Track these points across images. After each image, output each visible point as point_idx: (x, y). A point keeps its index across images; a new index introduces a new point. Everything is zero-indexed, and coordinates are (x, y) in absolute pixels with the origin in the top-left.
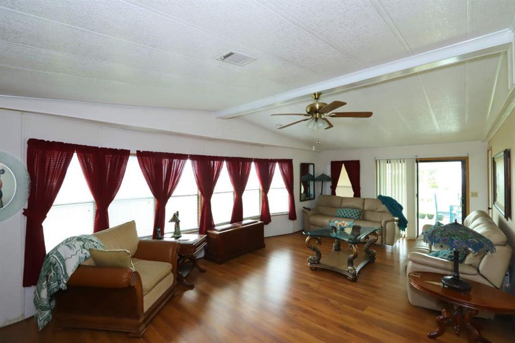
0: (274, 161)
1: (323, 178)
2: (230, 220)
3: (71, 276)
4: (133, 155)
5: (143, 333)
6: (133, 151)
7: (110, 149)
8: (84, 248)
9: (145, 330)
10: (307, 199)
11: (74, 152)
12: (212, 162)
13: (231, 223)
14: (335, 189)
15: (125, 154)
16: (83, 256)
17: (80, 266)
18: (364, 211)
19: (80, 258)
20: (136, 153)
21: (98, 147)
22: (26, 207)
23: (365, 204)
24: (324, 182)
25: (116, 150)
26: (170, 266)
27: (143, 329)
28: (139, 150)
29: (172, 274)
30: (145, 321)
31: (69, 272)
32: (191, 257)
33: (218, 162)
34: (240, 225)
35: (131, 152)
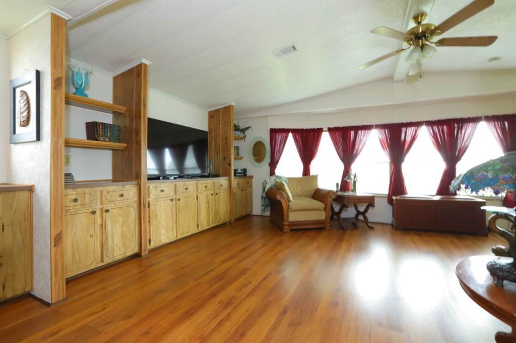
2: (435, 192)
3: (267, 191)
4: (325, 131)
5: (286, 231)
7: (311, 129)
8: (275, 180)
11: (289, 133)
12: (404, 129)
13: (436, 195)
15: (320, 131)
17: (271, 188)
19: (272, 184)
20: (327, 129)
21: (303, 129)
22: (269, 162)
25: (314, 129)
26: (322, 205)
27: (286, 229)
28: (329, 127)
29: (324, 212)
30: (289, 225)
31: (266, 189)
32: (364, 213)
33: (413, 128)
34: (438, 198)
35: (324, 129)
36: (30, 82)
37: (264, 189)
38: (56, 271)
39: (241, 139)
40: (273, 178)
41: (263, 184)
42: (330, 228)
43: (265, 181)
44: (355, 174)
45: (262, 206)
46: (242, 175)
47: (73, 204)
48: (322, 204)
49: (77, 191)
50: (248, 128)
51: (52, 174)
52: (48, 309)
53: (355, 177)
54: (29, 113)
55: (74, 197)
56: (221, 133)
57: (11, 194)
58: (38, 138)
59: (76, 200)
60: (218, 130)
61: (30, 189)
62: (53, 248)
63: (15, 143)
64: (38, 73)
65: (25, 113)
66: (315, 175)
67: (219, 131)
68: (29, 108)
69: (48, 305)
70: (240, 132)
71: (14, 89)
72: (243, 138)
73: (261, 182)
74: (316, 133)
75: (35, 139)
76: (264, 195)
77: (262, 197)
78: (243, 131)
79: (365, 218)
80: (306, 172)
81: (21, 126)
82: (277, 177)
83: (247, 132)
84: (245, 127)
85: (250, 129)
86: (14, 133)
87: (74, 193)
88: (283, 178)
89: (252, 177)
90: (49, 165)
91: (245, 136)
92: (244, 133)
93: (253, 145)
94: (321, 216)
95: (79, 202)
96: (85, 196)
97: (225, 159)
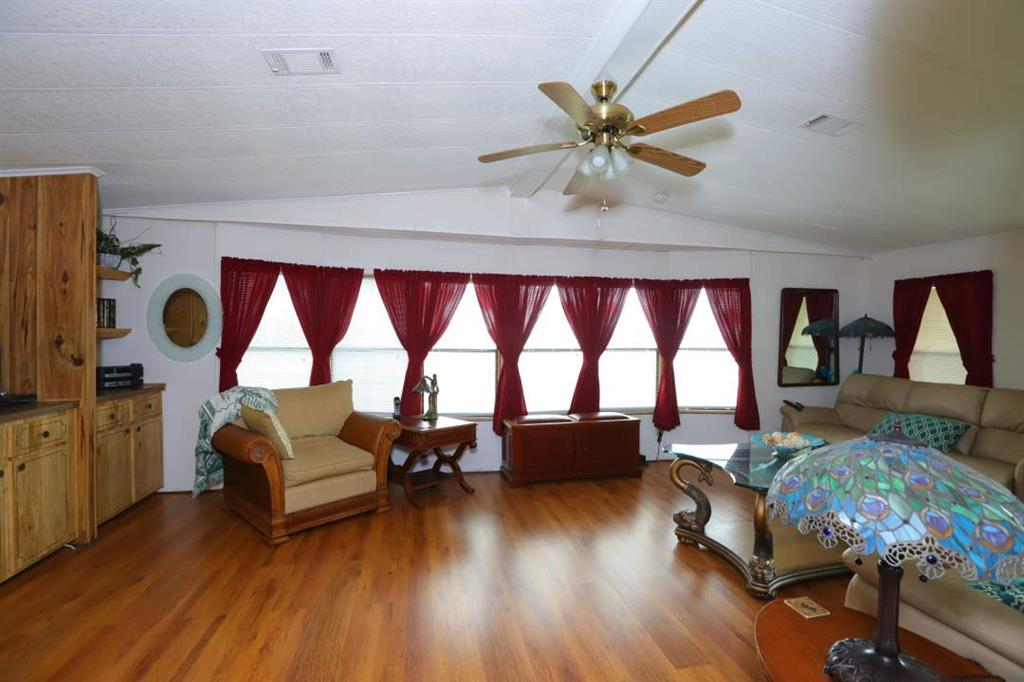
0: (696, 285)
1: (866, 328)
2: (567, 407)
3: (215, 433)
4: (368, 276)
5: (277, 541)
6: (369, 270)
7: (334, 268)
8: (240, 402)
9: (284, 539)
10: (817, 381)
11: (278, 274)
12: (523, 288)
13: (569, 413)
14: (907, 359)
15: (354, 277)
16: (234, 412)
17: (228, 425)
18: (981, 427)
19: (230, 414)
20: (372, 272)
21: (314, 267)
22: (219, 345)
23: (986, 406)
24: (867, 341)
25: (342, 270)
26: (368, 458)
27: (279, 535)
28: (378, 267)
29: (374, 473)
30: (287, 525)
31: (213, 429)
32: (452, 461)
33: (537, 287)
34: (576, 418)
35: (365, 273)
37: (205, 426)
39: (125, 276)
40: (233, 395)
41: (202, 414)
42: (388, 508)
43: (208, 403)
44: (435, 376)
45: (198, 472)
46: (128, 383)
48: (369, 454)
50: (149, 247)
53: (434, 382)
56: (39, 259)
60: (30, 247)
66: (345, 379)
67: (34, 253)
70: (117, 258)
72: (129, 275)
73: (198, 408)
74: (347, 281)
76: (207, 444)
77: (199, 451)
78: (132, 253)
79: (456, 468)
80: (321, 373)
82: (244, 390)
83: (143, 260)
84: (136, 243)
85: (155, 250)
88: (262, 393)
89: (161, 387)
91: (139, 271)
92: (135, 262)
93: (166, 300)
94: (366, 483)
97: (59, 342)
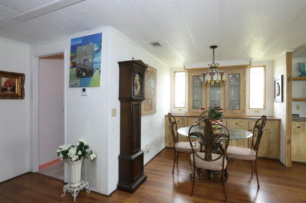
36: (279, 79)
38: (288, 154)
47: (298, 129)
49: (300, 123)
51: (287, 116)
52: (284, 168)
54: (279, 91)
55: (299, 126)
57: (273, 121)
58: (282, 101)
59: (299, 127)
61: (280, 120)
62: (287, 145)
63: (276, 102)
64: (282, 76)
65: (278, 91)
68: (279, 89)
69: (284, 166)
71: (275, 82)
75: (281, 101)
81: (277, 96)
86: (275, 98)
87: (299, 124)
90: (286, 112)
95: (301, 129)
96: (304, 126)
